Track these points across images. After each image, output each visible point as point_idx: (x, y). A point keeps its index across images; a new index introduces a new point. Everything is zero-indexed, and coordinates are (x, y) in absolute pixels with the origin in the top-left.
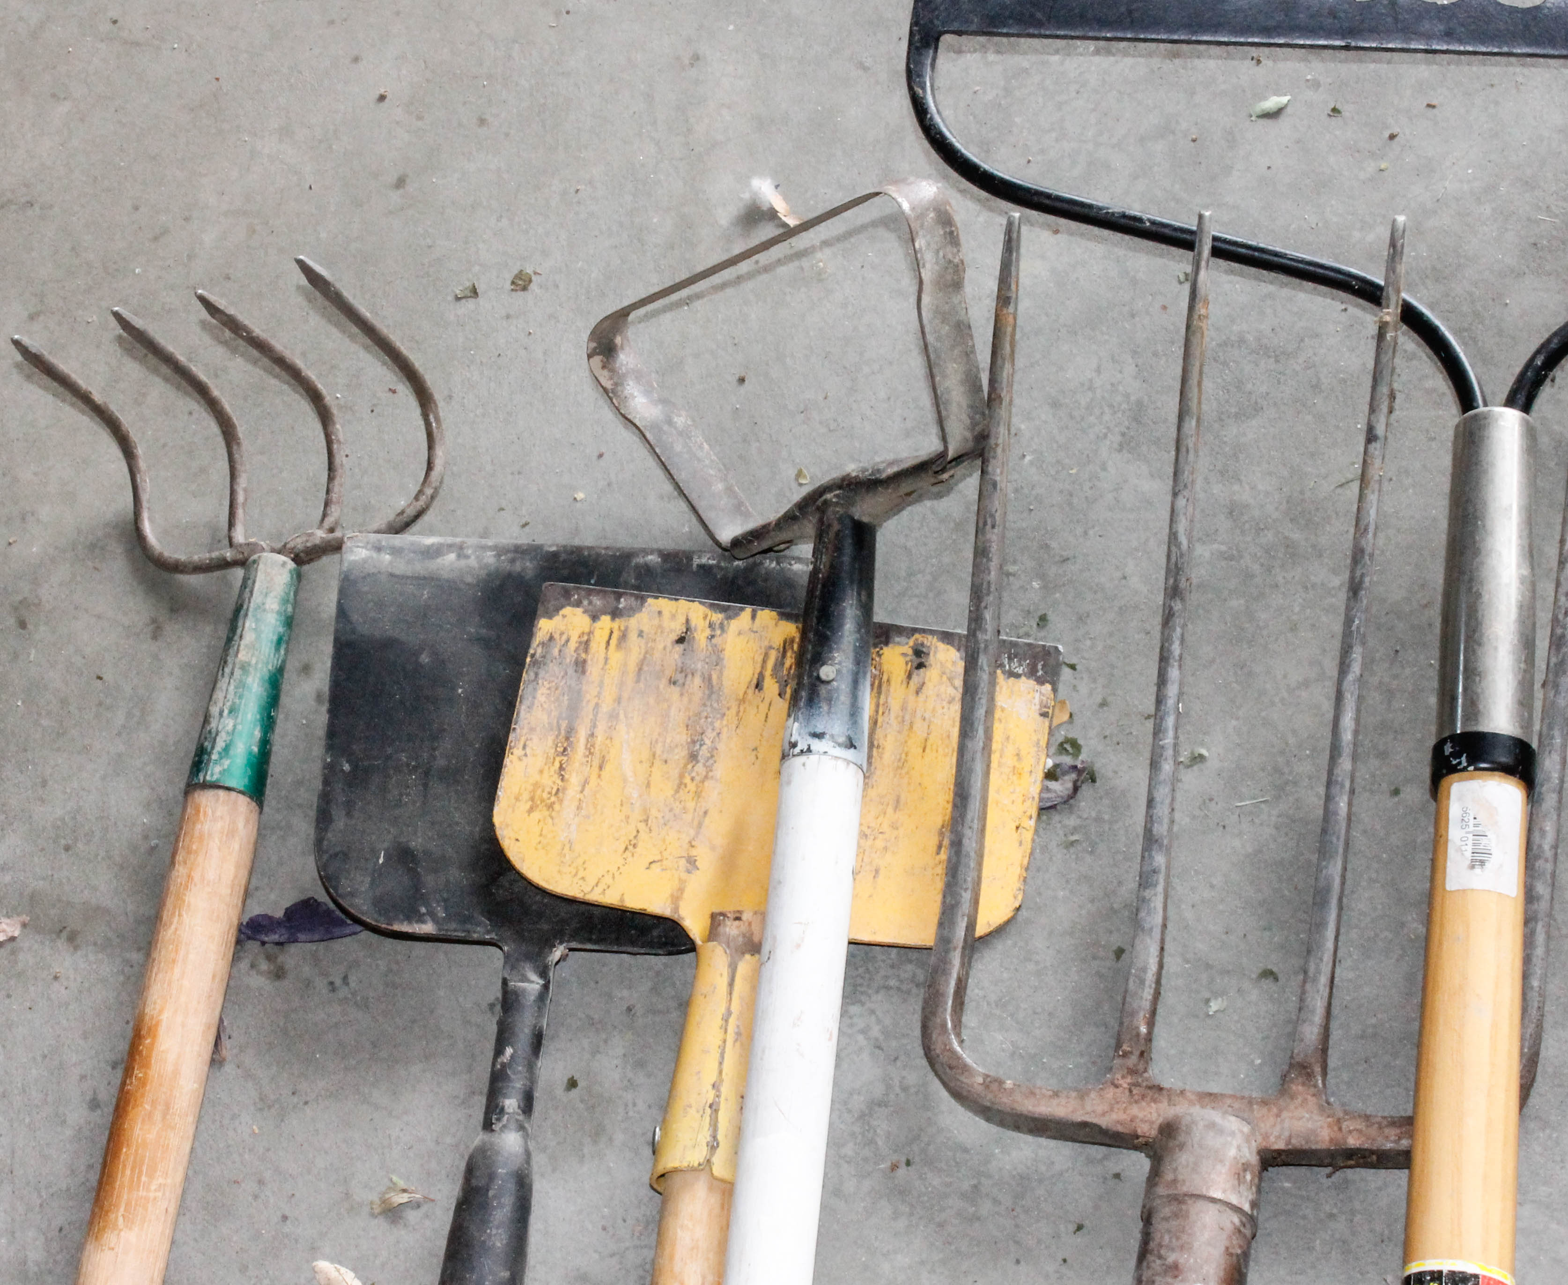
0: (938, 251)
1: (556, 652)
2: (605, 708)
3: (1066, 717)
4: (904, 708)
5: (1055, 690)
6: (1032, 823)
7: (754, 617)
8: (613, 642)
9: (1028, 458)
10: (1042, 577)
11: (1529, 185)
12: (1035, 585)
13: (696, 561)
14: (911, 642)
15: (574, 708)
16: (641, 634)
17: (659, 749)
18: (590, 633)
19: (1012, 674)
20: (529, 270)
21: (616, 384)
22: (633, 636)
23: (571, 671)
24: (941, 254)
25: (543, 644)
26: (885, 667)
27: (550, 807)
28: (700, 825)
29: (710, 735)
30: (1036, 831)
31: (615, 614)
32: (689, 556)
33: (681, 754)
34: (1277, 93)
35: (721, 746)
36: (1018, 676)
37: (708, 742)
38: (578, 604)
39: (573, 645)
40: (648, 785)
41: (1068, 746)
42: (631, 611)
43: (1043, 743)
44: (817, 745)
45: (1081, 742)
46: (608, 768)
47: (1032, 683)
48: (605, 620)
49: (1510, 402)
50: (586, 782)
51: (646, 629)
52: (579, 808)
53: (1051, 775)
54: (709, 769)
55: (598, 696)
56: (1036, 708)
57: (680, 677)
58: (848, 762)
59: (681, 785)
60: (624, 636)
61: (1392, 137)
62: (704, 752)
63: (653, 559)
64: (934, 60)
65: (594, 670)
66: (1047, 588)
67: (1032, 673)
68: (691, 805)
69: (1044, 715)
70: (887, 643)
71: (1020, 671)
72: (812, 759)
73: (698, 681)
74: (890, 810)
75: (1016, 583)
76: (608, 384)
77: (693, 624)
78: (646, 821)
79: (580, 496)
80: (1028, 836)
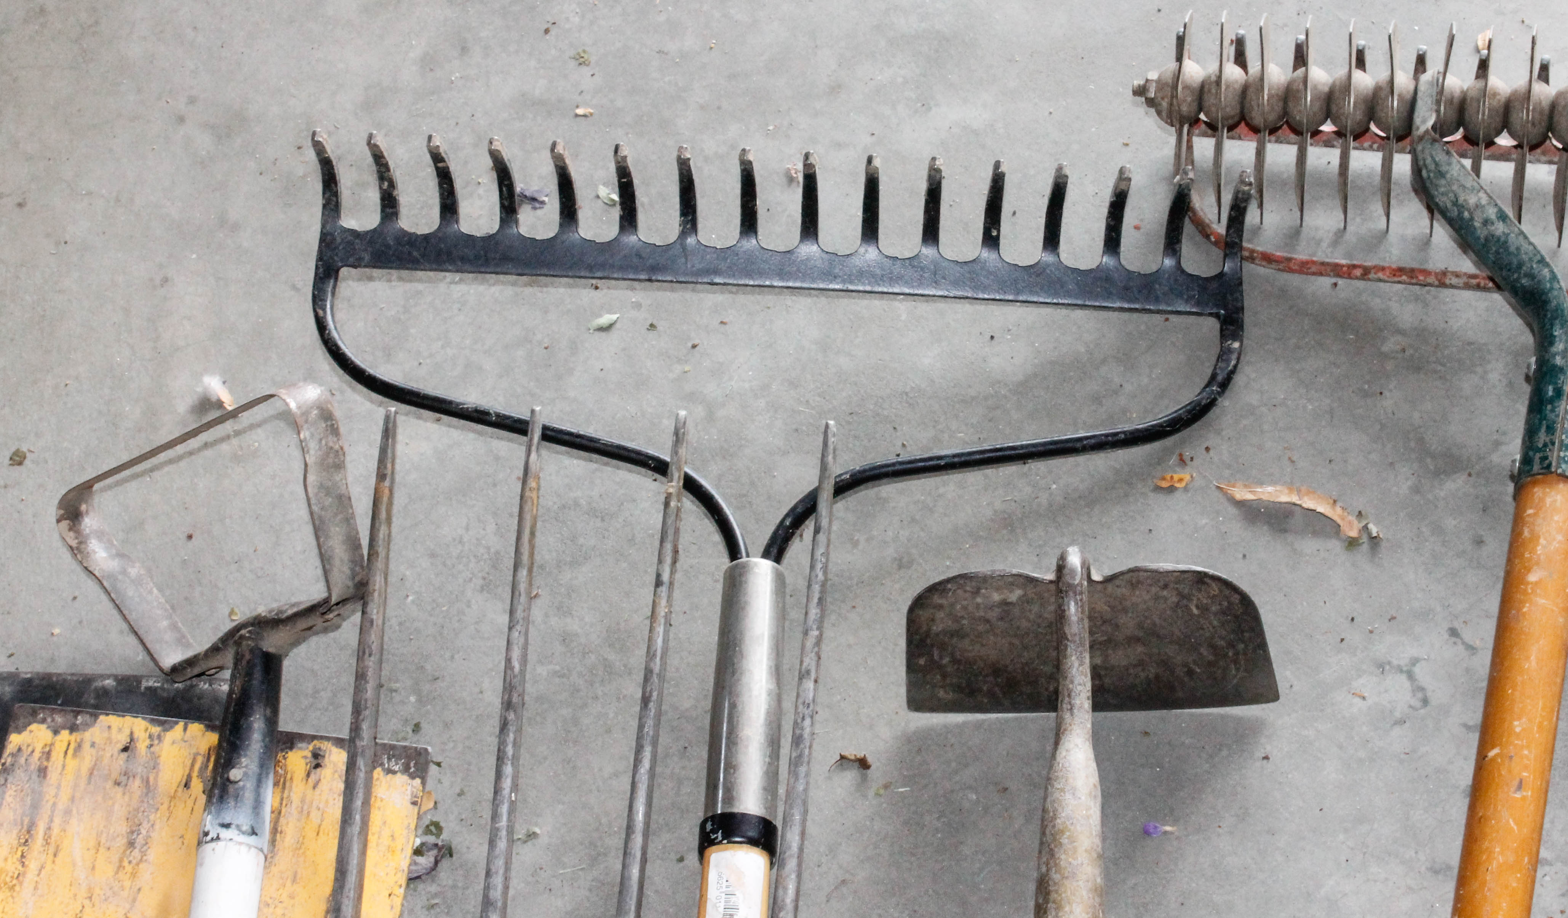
0: (321, 440)
1: (22, 760)
2: (61, 806)
3: (431, 805)
4: (303, 801)
5: (424, 783)
6: (402, 891)
7: (185, 729)
8: (70, 752)
9: (410, 598)
10: (418, 692)
11: (793, 384)
12: (413, 699)
13: (144, 684)
14: (311, 747)
15: (35, 806)
16: (93, 745)
17: (103, 841)
18: (52, 744)
19: (390, 771)
20: (25, 449)
21: (80, 543)
22: (86, 746)
23: (34, 777)
24: (324, 442)
25: (12, 755)
26: (289, 768)
27: (12, 888)
28: (134, 900)
29: (145, 826)
30: (405, 897)
31: (73, 729)
32: (138, 679)
33: (121, 842)
34: (610, 312)
35: (155, 835)
36: (394, 772)
37: (144, 832)
38: (43, 721)
39: (37, 755)
40: (93, 868)
41: (433, 828)
42: (87, 726)
43: (413, 826)
44: (225, 833)
45: (442, 824)
46: (60, 855)
47: (405, 778)
48: (65, 733)
49: (766, 555)
50: (42, 867)
51: (97, 741)
52: (36, 888)
53: (418, 852)
54: (144, 854)
55: (56, 796)
56: (408, 798)
57: (123, 779)
58: (250, 846)
59: (120, 867)
60: (79, 746)
61: (694, 346)
62: (140, 840)
63: (109, 683)
64: (334, 287)
65: (53, 775)
66: (421, 701)
67: (406, 769)
68: (127, 884)
69: (414, 803)
70: (291, 748)
71: (396, 768)
72: (221, 844)
73: (137, 782)
74: (289, 883)
75: (397, 698)
76: (74, 543)
77: (136, 736)
78: (90, 898)
79: (56, 631)
80: (398, 901)
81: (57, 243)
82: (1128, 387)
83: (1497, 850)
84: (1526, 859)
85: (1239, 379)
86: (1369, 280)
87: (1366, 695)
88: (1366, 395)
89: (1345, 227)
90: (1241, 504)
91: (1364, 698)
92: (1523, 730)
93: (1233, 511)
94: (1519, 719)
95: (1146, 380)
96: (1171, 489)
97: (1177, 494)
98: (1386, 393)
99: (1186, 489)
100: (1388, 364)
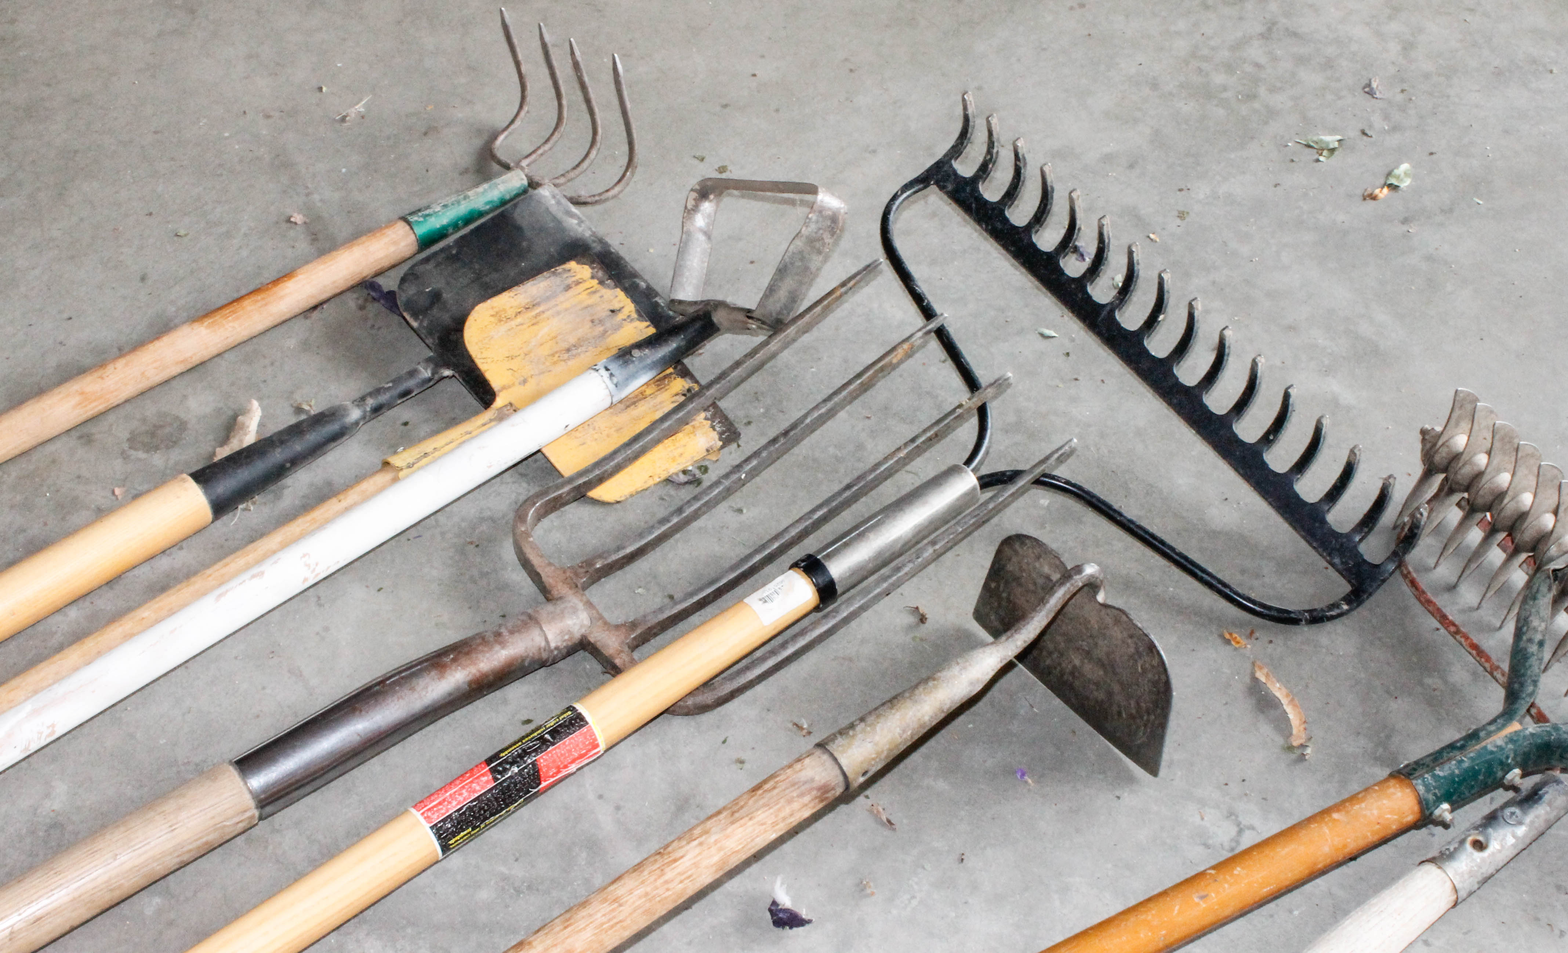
0: (820, 229)
1: (565, 275)
2: (559, 308)
3: (715, 459)
4: (660, 403)
5: (722, 447)
6: (658, 480)
7: (648, 327)
8: (589, 291)
9: (813, 370)
10: (767, 410)
11: (1102, 435)
12: (762, 410)
13: (657, 299)
14: (691, 385)
15: (548, 299)
16: (602, 297)
17: (559, 337)
18: (585, 281)
19: (713, 427)
20: (729, 168)
21: (693, 210)
22: (598, 295)
23: (562, 287)
24: (821, 232)
25: (564, 270)
26: (672, 384)
27: (500, 321)
28: (543, 373)
29: (584, 349)
30: (656, 485)
31: (601, 283)
32: (657, 294)
33: (565, 345)
34: (1055, 331)
35: (582, 356)
36: (714, 430)
37: (579, 350)
38: (593, 268)
39: (574, 279)
40: (541, 345)
41: (703, 469)
42: (608, 287)
43: (695, 459)
44: (603, 372)
45: (709, 471)
46: (535, 327)
47: (716, 437)
48: (595, 282)
49: (980, 478)
50: (522, 324)
51: (605, 297)
52: (509, 330)
53: (685, 472)
54: (569, 359)
55: (562, 302)
56: (707, 446)
57: (597, 322)
58: (607, 387)
59: (553, 355)
60: (594, 292)
61: (1076, 379)
62: (574, 352)
63: (643, 285)
64: (920, 190)
65: (571, 293)
66: (765, 415)
67: (721, 434)
68: (548, 364)
69: (708, 451)
70: (682, 377)
71: (718, 429)
72: (596, 374)
73: (601, 329)
74: (614, 429)
75: (756, 403)
76: (689, 207)
77: (623, 310)
78: (526, 355)
79: (651, 251)
80: (651, 482)
81: (847, 99)
82: (1266, 580)
83: (1154, 912)
84: (1164, 932)
85: (1329, 626)
86: (1455, 638)
87: (1206, 818)
88: (1388, 692)
89: (1478, 608)
90: (1255, 679)
91: (1202, 819)
92: (1238, 875)
93: (1247, 680)
94: (1243, 868)
95: (1279, 585)
96: (1228, 642)
97: (1228, 647)
98: (1399, 701)
99: (1236, 649)
100: (1419, 689)
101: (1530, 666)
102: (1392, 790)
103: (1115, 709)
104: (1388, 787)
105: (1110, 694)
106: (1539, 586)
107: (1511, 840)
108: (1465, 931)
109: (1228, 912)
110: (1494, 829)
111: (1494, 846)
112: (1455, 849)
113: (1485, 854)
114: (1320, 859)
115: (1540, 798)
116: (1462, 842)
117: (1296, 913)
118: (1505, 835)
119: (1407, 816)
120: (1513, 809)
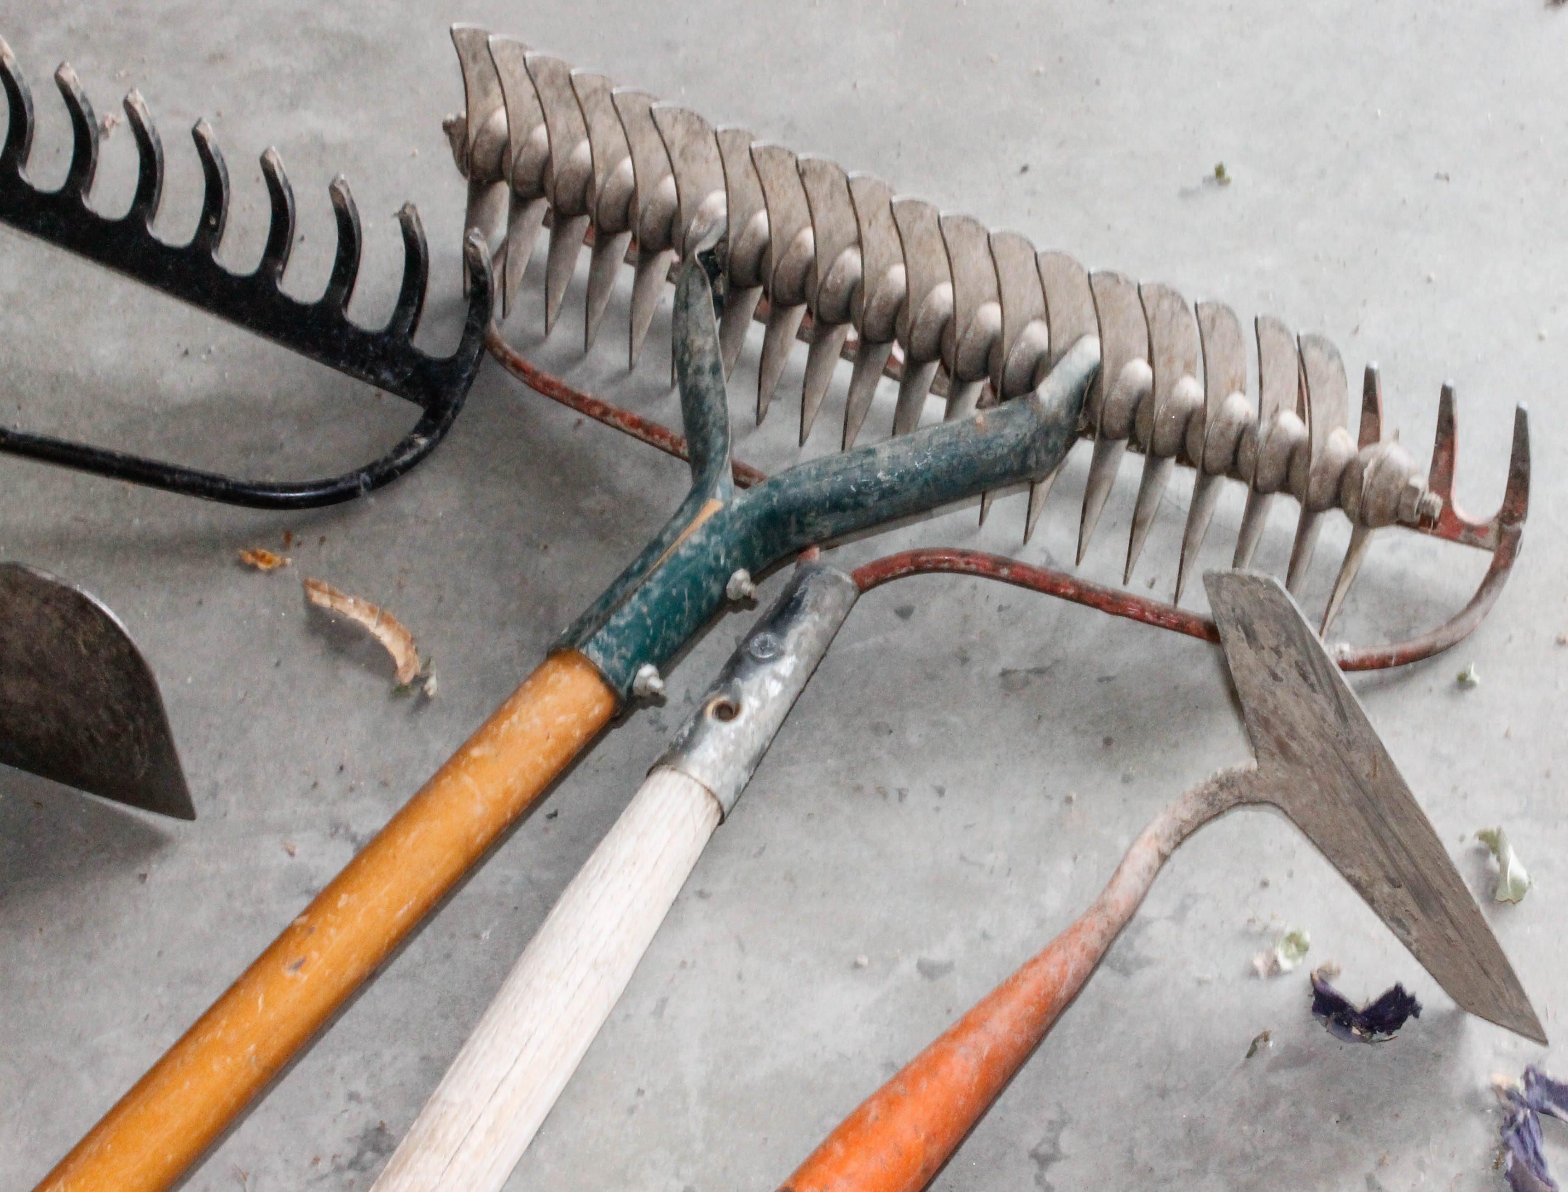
82: (288, 449)
83: (224, 1022)
84: (252, 1048)
85: (409, 483)
86: (607, 424)
87: (297, 851)
88: (530, 543)
89: (631, 367)
90: (315, 610)
91: (292, 854)
93: (302, 612)
95: (311, 450)
96: (253, 568)
97: (259, 578)
98: (552, 550)
99: (270, 573)
100: (577, 523)
101: (710, 408)
102: (552, 678)
103: (83, 736)
104: (547, 676)
105: (63, 715)
106: (687, 286)
107: (774, 688)
108: (755, 850)
109: (351, 972)
110: (743, 678)
111: (750, 704)
112: (692, 733)
113: (740, 721)
114: (474, 830)
115: (799, 602)
116: (700, 716)
117: (486, 935)
118: (763, 682)
119: (592, 709)
120: (761, 637)
